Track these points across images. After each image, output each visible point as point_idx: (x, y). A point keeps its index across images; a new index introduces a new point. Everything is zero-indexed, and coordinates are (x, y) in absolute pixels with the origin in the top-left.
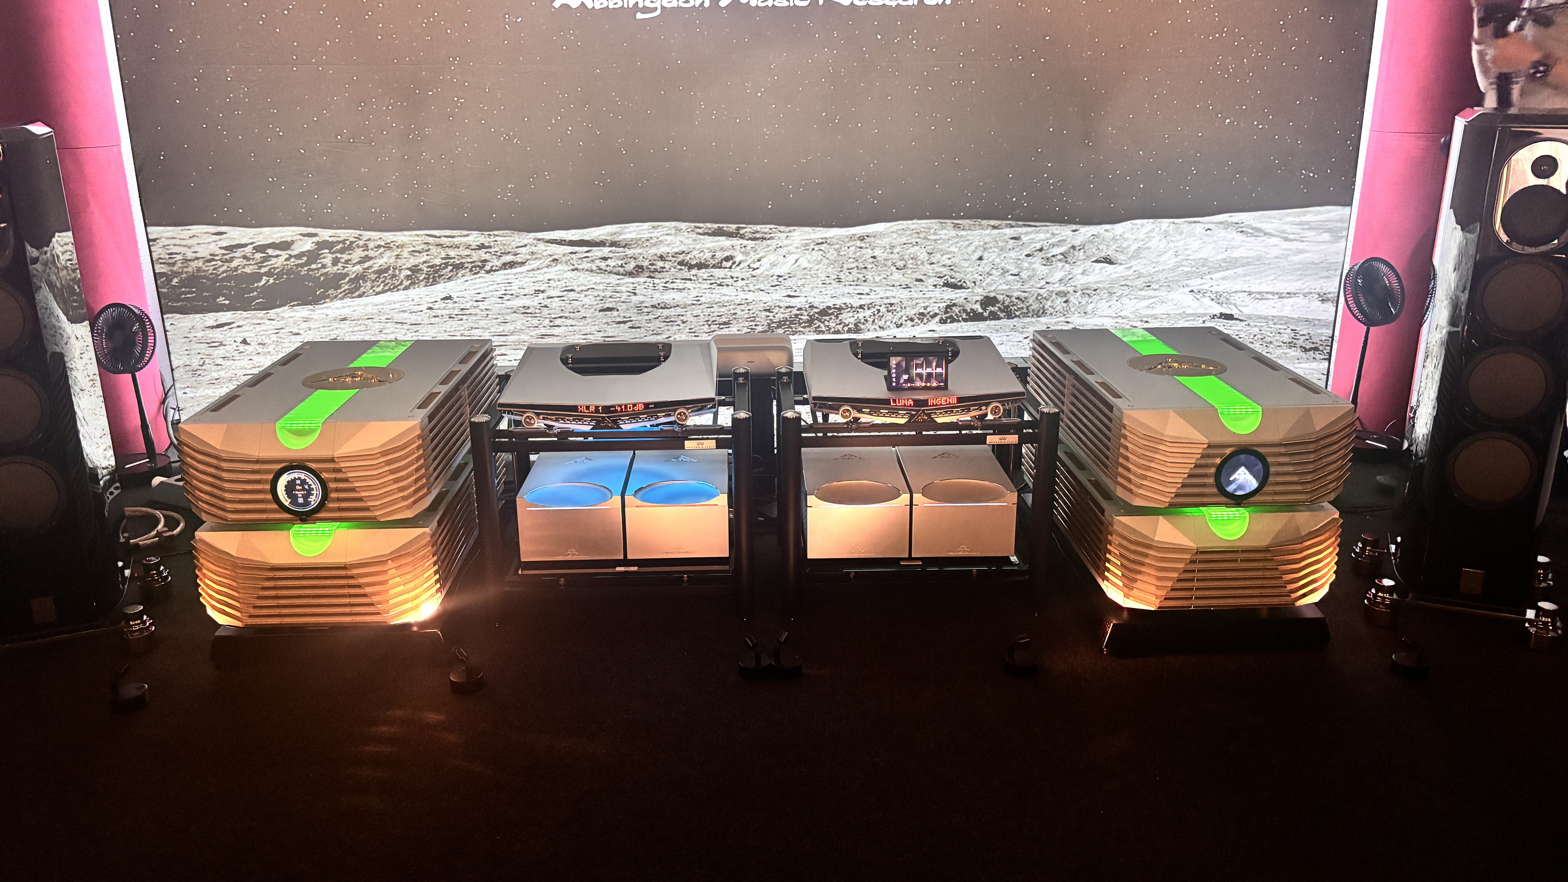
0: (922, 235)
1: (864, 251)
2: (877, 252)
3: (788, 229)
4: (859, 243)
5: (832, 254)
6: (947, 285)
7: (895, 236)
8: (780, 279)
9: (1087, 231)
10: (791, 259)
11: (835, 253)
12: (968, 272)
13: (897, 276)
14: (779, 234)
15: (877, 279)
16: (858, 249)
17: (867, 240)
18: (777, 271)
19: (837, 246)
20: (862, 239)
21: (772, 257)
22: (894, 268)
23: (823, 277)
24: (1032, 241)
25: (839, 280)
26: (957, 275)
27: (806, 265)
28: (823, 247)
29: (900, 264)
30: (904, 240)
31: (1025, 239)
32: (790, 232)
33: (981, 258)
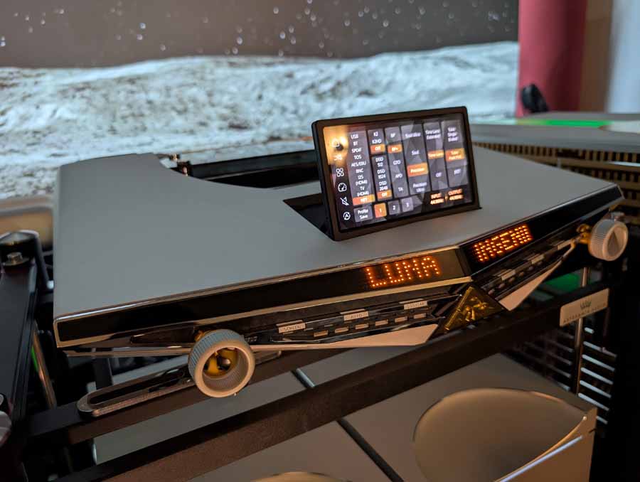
0: (199, 75)
1: (137, 96)
2: (153, 96)
3: (34, 72)
4: (129, 87)
5: (99, 101)
6: (232, 126)
7: (169, 77)
8: (38, 136)
9: (348, 67)
10: (47, 109)
11: (103, 100)
12: (251, 112)
13: (179, 121)
14: (24, 80)
15: (158, 125)
16: (130, 95)
17: (139, 82)
18: (31, 125)
19: (103, 92)
20: (132, 81)
21: (22, 109)
22: (174, 114)
23: (92, 128)
24: (304, 78)
25: (113, 131)
26: (240, 116)
27: (68, 115)
28: (87, 93)
29: (180, 107)
30: (179, 80)
31: (298, 75)
32: (38, 75)
33: (260, 97)
